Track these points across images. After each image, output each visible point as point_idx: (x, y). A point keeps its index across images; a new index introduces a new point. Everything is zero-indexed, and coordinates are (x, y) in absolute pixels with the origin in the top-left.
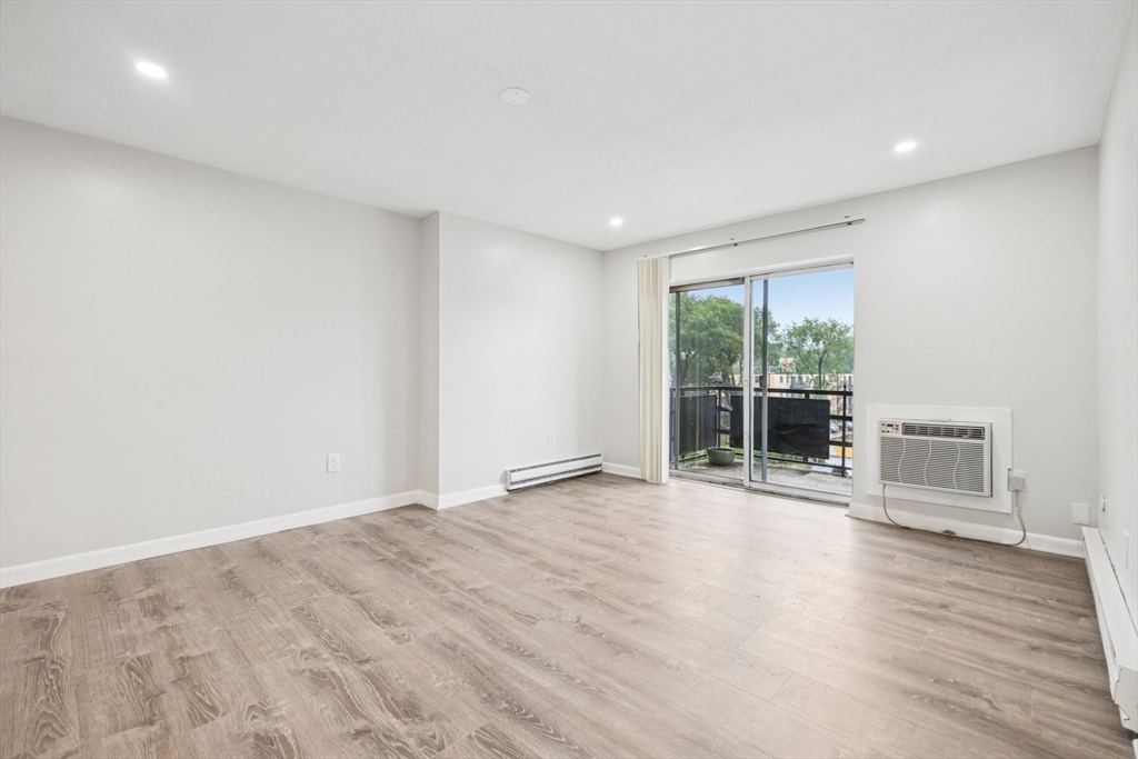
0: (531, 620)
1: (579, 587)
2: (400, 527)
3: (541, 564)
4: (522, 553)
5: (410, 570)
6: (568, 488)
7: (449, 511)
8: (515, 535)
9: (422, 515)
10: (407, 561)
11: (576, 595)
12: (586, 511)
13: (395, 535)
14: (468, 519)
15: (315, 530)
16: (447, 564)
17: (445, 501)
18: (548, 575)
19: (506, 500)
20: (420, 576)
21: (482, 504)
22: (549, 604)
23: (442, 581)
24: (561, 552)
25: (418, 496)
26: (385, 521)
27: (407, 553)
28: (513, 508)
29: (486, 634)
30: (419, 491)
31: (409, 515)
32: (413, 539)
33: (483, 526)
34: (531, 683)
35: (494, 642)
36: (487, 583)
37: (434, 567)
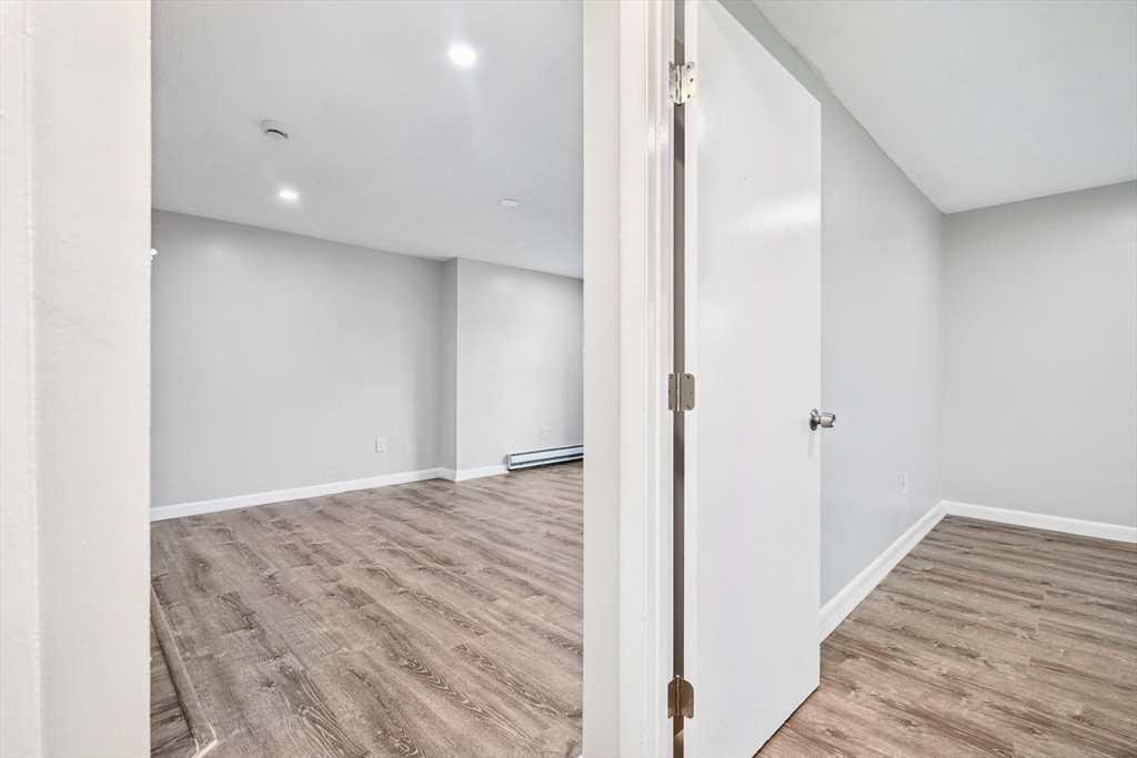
0: (517, 532)
1: (551, 519)
2: (429, 490)
3: (528, 509)
4: (514, 504)
5: (440, 511)
6: (556, 469)
7: (464, 482)
8: (512, 495)
9: (445, 484)
10: (438, 507)
11: (548, 522)
12: (567, 483)
13: (427, 494)
14: (478, 486)
15: (370, 491)
16: (462, 509)
17: (461, 476)
18: (532, 514)
19: (507, 476)
20: (446, 514)
21: (490, 479)
22: (529, 526)
23: (462, 516)
24: (543, 503)
25: (442, 472)
26: (417, 487)
27: (436, 503)
28: (512, 481)
29: (489, 537)
30: (441, 469)
31: (435, 484)
32: (440, 497)
33: (488, 490)
34: (514, 555)
35: (494, 540)
36: (491, 517)
37: (455, 510)
